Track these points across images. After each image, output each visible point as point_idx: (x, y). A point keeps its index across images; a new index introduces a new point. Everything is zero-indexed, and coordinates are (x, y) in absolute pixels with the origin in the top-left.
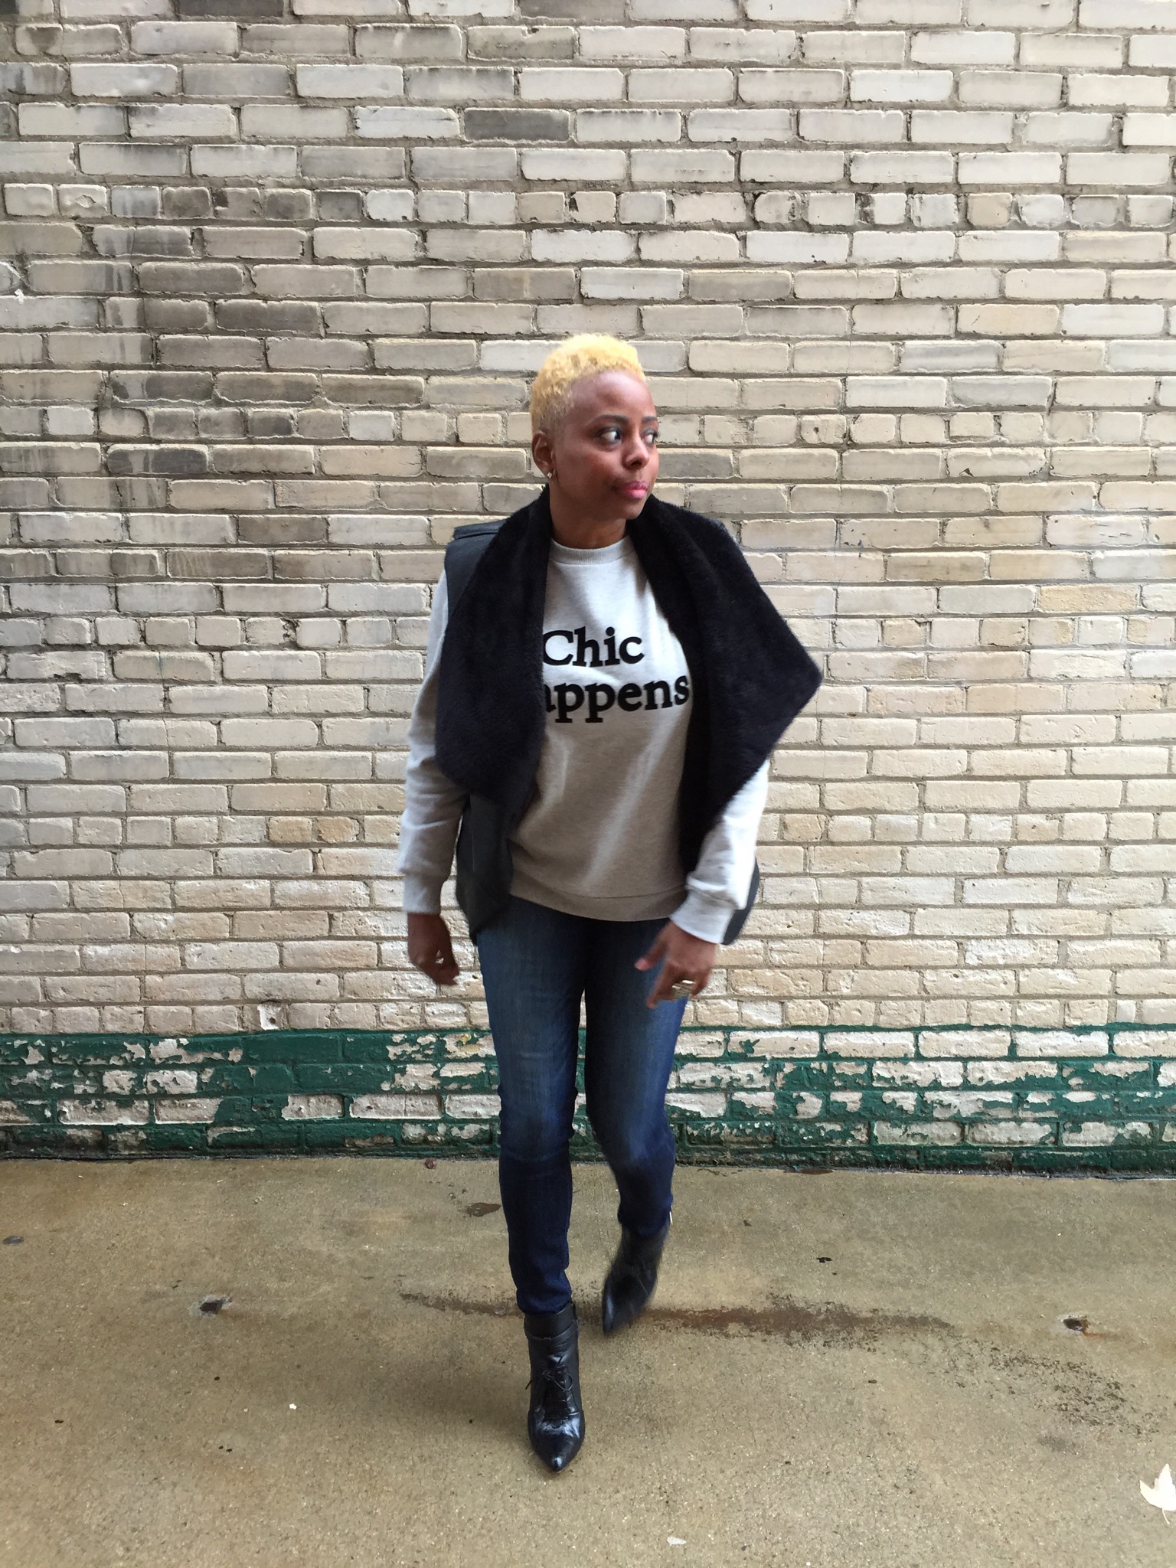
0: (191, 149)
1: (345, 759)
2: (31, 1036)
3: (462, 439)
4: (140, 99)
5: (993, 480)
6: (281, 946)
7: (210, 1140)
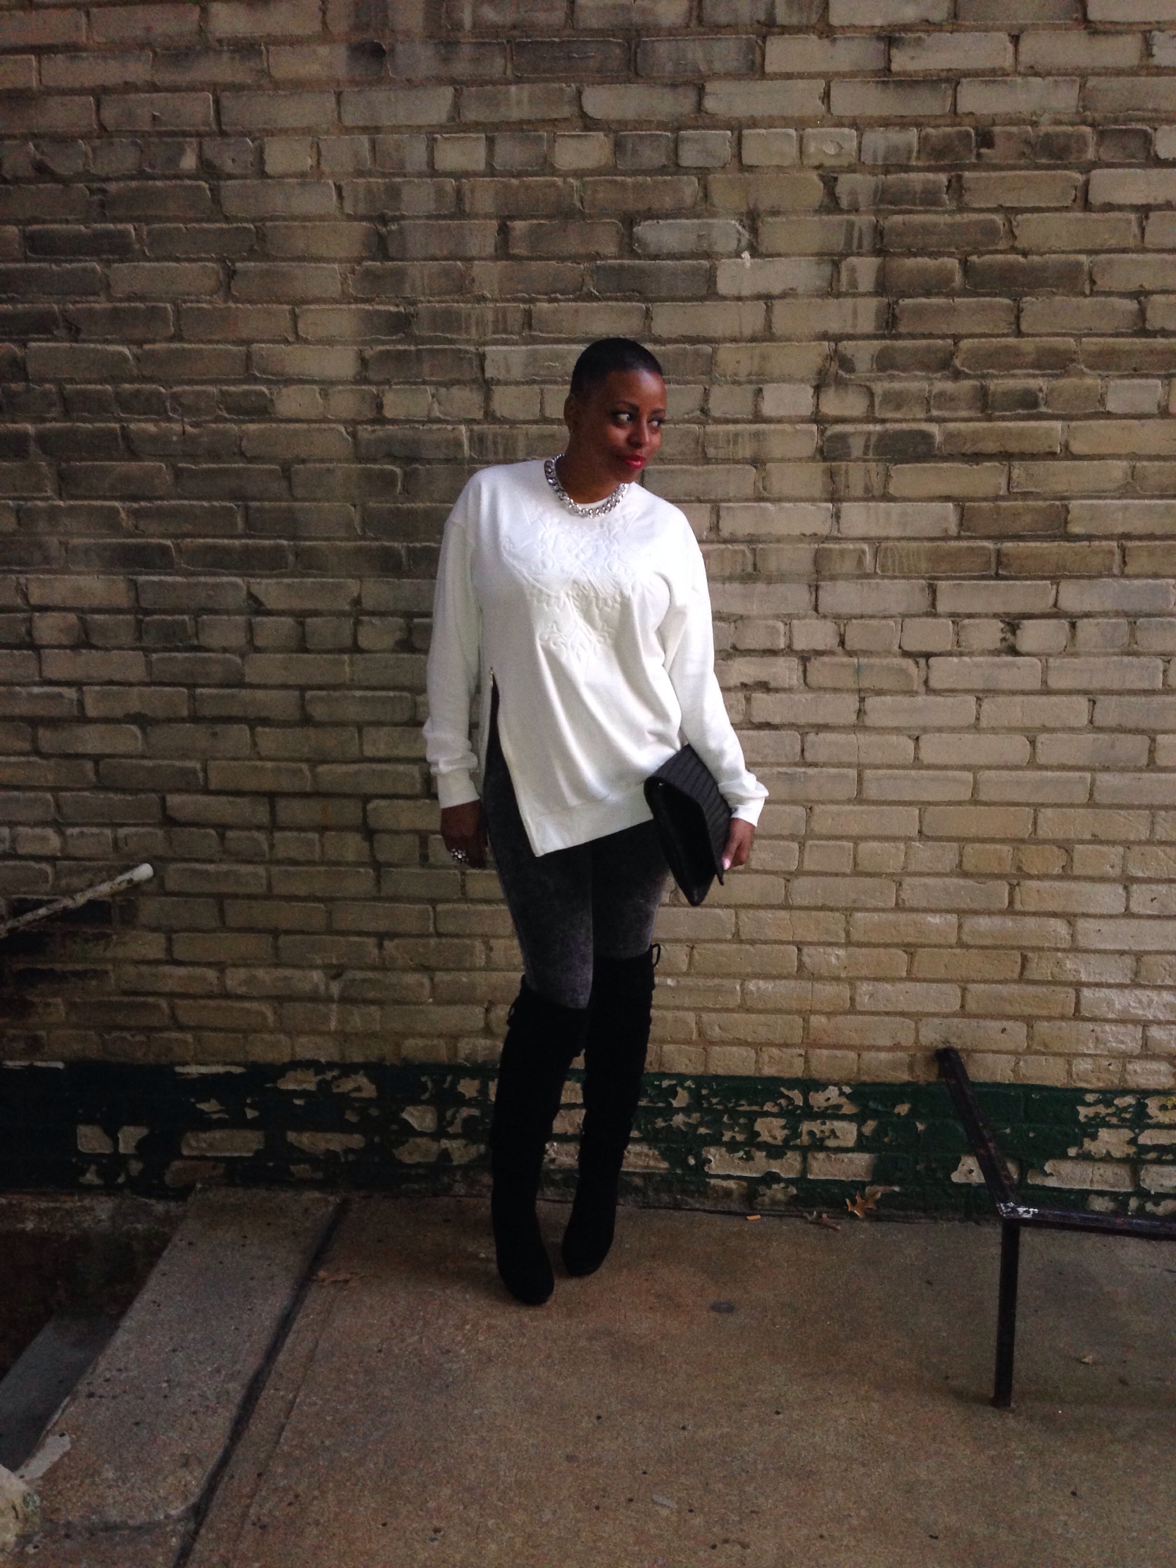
0: (958, 83)
1: (1058, 780)
2: (681, 1078)
4: (906, 28)
6: (963, 989)
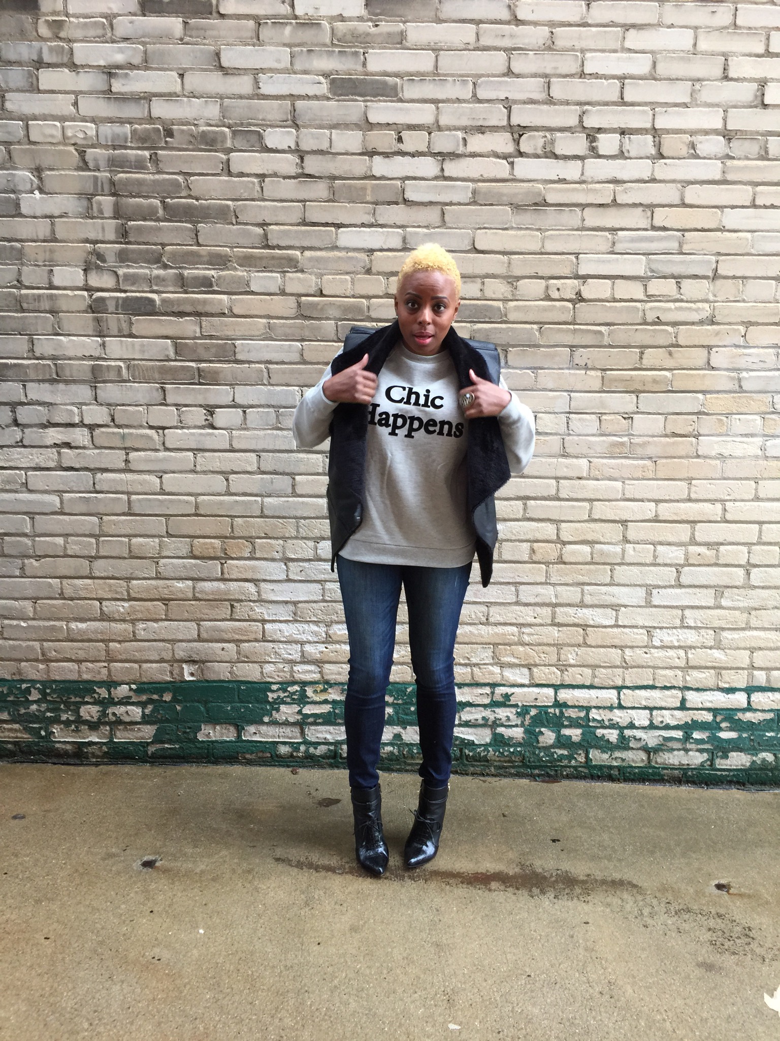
0: (151, 100)
1: (243, 501)
2: (33, 682)
3: (324, 292)
4: (118, 67)
5: (675, 324)
6: (198, 625)
7: (149, 753)
